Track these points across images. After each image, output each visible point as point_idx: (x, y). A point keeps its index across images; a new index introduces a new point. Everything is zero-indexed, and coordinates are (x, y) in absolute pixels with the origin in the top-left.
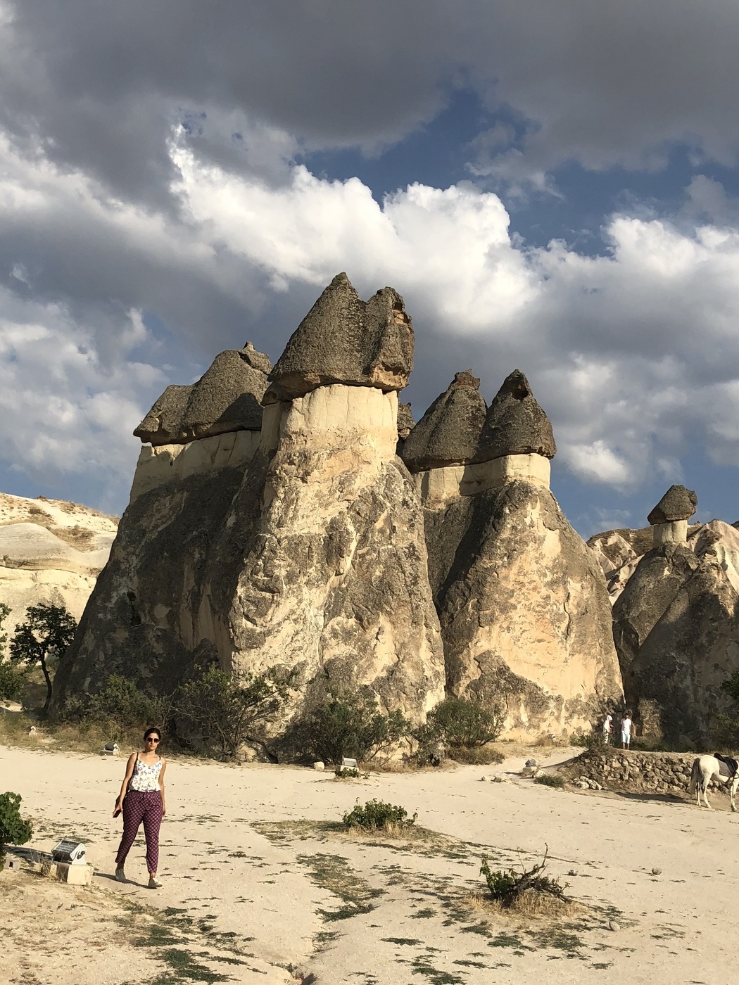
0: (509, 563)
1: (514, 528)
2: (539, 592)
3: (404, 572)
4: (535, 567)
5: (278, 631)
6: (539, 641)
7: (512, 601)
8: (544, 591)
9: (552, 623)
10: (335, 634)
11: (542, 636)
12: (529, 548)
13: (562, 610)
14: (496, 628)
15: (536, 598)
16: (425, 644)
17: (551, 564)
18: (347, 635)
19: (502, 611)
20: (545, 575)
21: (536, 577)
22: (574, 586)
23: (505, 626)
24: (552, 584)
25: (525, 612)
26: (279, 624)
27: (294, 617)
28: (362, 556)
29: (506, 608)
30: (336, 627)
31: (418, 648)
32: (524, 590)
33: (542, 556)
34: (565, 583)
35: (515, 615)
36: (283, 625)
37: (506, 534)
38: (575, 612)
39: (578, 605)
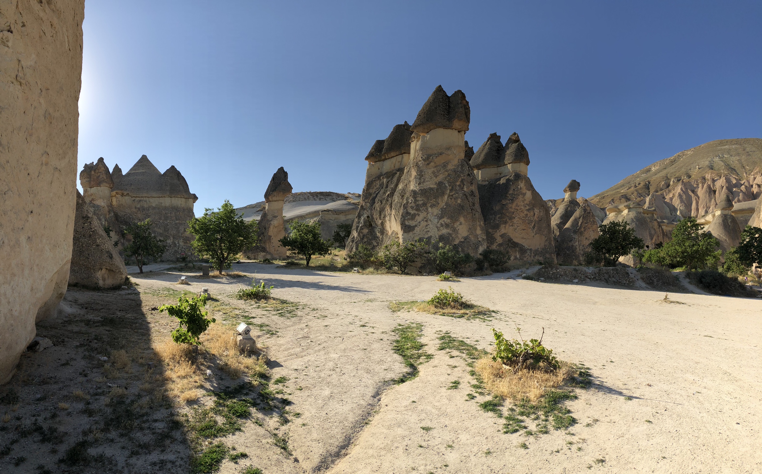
0: (512, 202)
1: (514, 190)
2: (523, 213)
3: (469, 201)
4: (522, 204)
5: (419, 225)
6: (524, 230)
7: (513, 216)
8: (525, 212)
9: (529, 224)
10: (442, 225)
11: (525, 228)
12: (520, 197)
13: (532, 219)
14: (507, 226)
15: (522, 215)
16: (478, 228)
17: (528, 203)
18: (447, 226)
19: (509, 219)
20: (526, 207)
21: (523, 208)
22: (536, 211)
23: (511, 224)
24: (528, 210)
25: (518, 220)
26: (420, 222)
27: (425, 220)
28: (452, 195)
29: (511, 218)
30: (443, 223)
31: (476, 230)
32: (518, 212)
33: (525, 200)
34: (534, 209)
35: (515, 221)
36: (421, 223)
37: (511, 192)
38: (537, 220)
39: (538, 218)
